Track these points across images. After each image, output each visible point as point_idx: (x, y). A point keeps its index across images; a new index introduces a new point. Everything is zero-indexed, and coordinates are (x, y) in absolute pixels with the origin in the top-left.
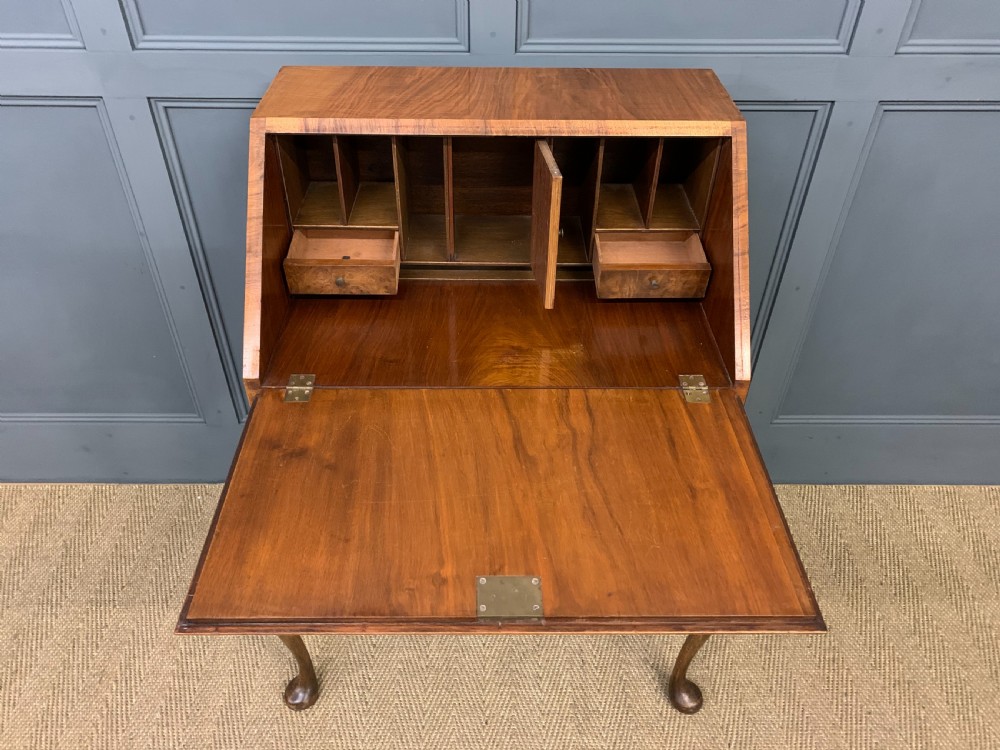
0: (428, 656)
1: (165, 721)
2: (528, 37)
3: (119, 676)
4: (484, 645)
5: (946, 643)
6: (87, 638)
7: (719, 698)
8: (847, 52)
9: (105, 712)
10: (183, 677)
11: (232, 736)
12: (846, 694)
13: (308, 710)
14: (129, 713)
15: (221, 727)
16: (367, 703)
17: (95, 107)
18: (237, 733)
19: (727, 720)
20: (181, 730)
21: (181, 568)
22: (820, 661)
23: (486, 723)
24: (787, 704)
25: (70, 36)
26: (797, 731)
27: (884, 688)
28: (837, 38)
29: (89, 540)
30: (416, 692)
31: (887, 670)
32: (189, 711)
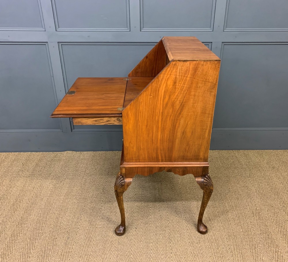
1: (51, 196)
3: (38, 188)
5: (257, 179)
8: (213, 31)
9: (35, 194)
10: (55, 188)
12: (230, 189)
14: (41, 194)
18: (70, 197)
31: (241, 184)
32: (57, 194)
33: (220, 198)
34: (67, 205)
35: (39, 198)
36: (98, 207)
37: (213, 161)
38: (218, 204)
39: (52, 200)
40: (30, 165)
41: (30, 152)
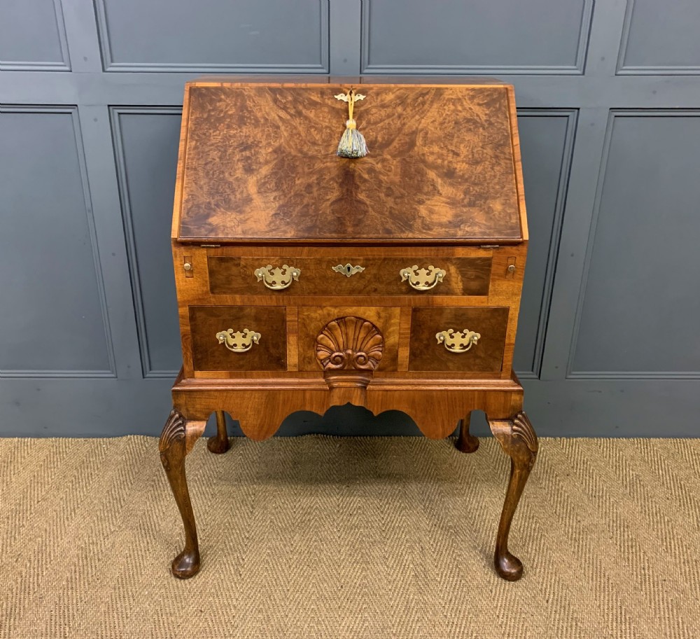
0: (292, 545)
1: (70, 586)
2: (369, 64)
3: (32, 558)
4: (339, 537)
6: (7, 533)
7: (538, 570)
8: (583, 74)
9: (19, 581)
10: (86, 558)
11: (126, 596)
12: (644, 569)
13: (190, 580)
14: (40, 581)
15: (117, 591)
16: (241, 575)
17: (71, 113)
18: (130, 593)
19: (544, 585)
20: (83, 592)
21: (87, 490)
22: (621, 547)
23: (342, 587)
24: (594, 575)
25: (62, 63)
26: (604, 591)
27: (676, 565)
28: (575, 65)
29: (12, 473)
30: (281, 567)
31: (677, 553)
32: (90, 580)
33: (619, 603)
34: (121, 622)
35: (31, 592)
36: (221, 630)
37: (576, 473)
38: (615, 624)
39: (75, 602)
40: (13, 480)
41: (18, 437)
